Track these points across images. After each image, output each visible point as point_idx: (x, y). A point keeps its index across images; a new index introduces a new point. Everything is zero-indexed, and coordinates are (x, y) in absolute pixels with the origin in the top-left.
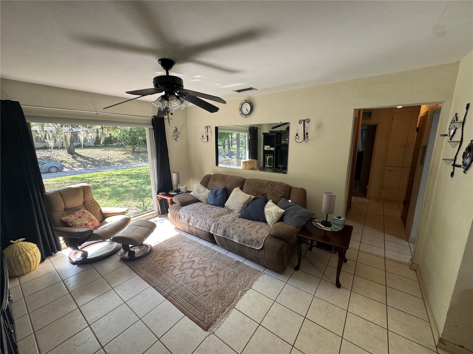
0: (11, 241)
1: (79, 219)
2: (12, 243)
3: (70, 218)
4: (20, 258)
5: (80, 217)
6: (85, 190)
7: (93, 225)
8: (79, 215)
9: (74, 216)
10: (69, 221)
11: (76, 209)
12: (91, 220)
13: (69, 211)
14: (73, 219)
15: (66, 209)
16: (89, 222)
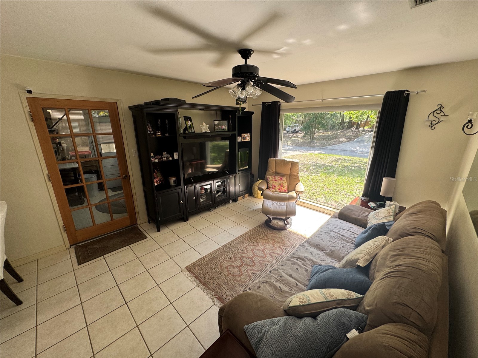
0: (258, 179)
1: (274, 182)
2: (259, 180)
3: (270, 178)
4: (255, 188)
5: (276, 180)
6: (294, 165)
7: (279, 189)
8: (276, 179)
9: (273, 178)
10: (269, 179)
11: (282, 175)
12: (280, 186)
13: (277, 174)
14: (271, 179)
15: (276, 173)
16: (279, 186)
